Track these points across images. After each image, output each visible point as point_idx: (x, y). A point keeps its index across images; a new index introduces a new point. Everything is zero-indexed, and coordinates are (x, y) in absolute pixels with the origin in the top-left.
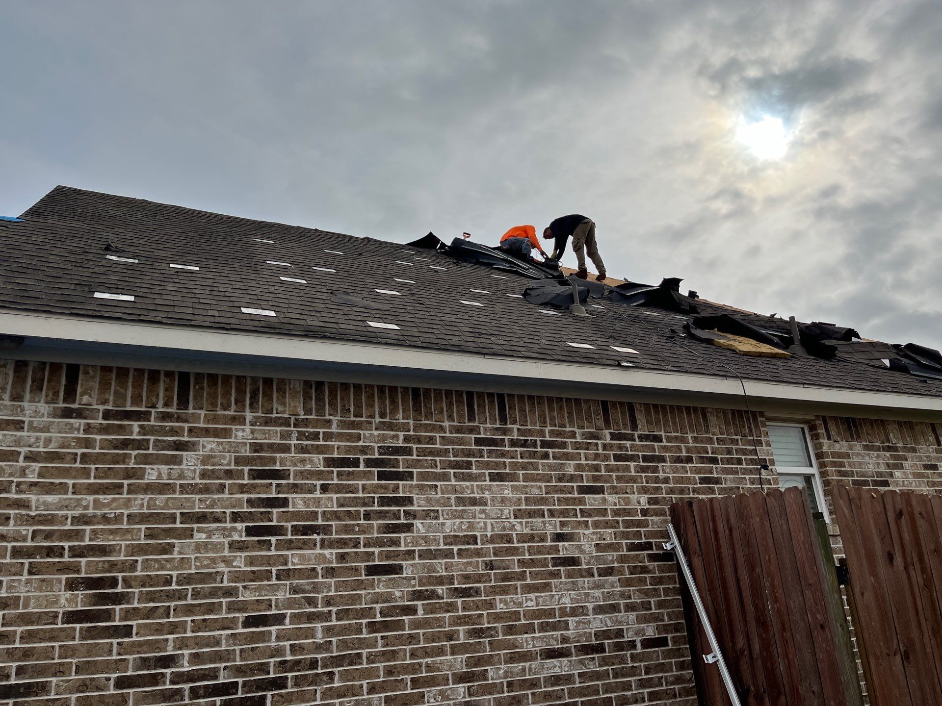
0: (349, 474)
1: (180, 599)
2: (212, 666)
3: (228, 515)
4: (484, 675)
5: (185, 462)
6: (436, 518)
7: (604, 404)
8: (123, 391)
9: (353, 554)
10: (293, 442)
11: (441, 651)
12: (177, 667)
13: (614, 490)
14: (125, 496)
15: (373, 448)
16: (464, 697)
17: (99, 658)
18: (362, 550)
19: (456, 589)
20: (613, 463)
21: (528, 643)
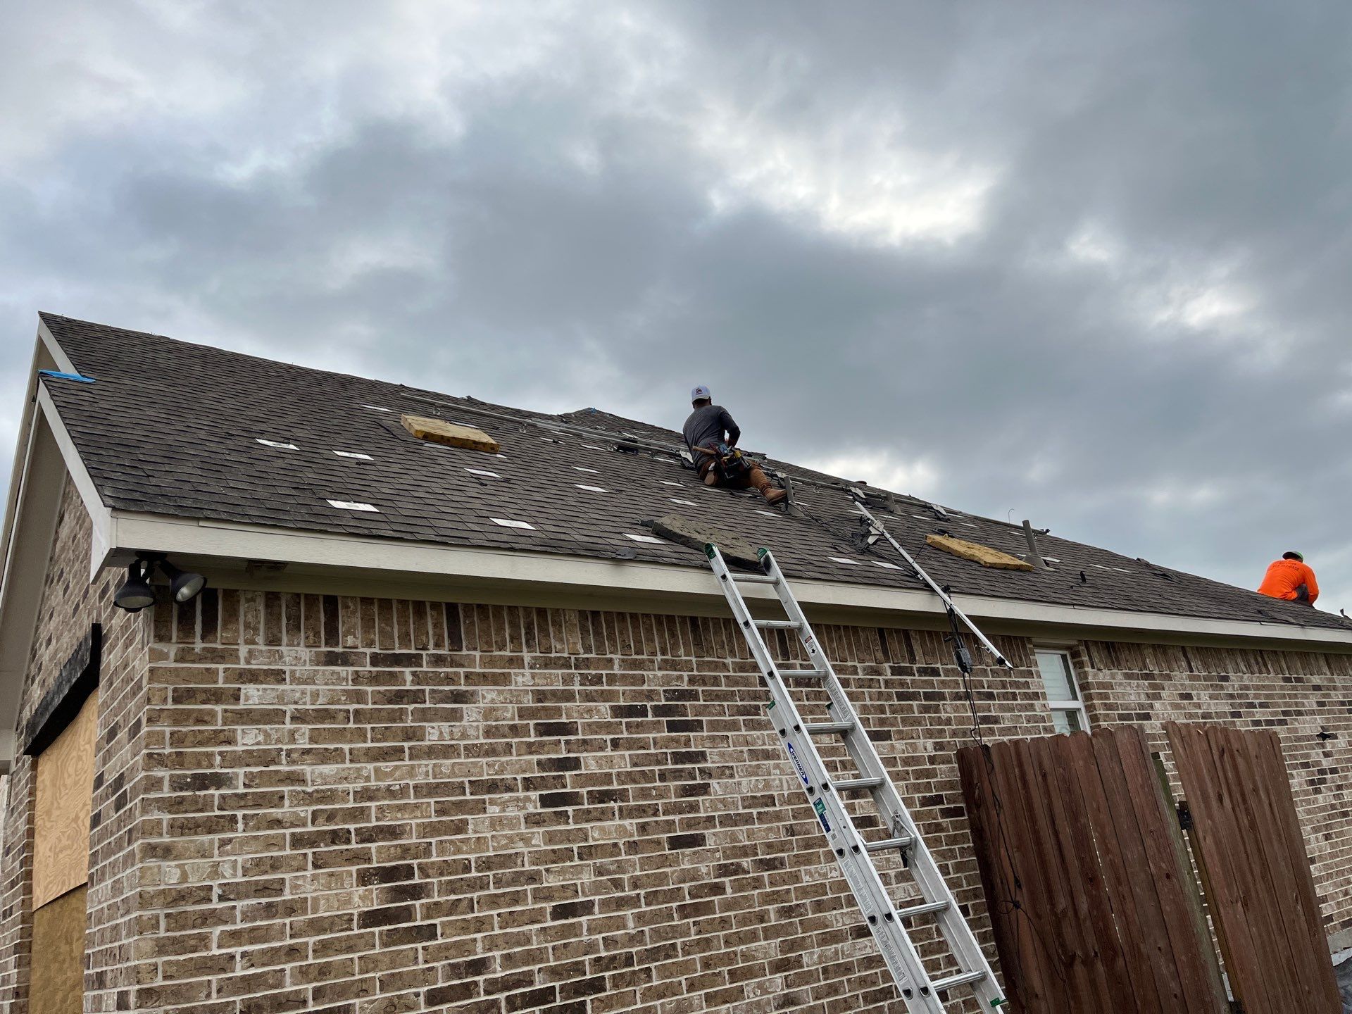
0: (638, 725)
1: (482, 888)
2: (526, 969)
3: (519, 781)
4: (798, 962)
5: (466, 717)
6: (732, 776)
7: (881, 631)
8: (389, 628)
9: (653, 824)
10: (577, 687)
11: (753, 937)
12: (490, 973)
13: (902, 736)
14: (407, 762)
15: (658, 693)
16: (782, 989)
17: (405, 969)
18: (662, 818)
19: (761, 860)
20: (896, 702)
21: (838, 922)
